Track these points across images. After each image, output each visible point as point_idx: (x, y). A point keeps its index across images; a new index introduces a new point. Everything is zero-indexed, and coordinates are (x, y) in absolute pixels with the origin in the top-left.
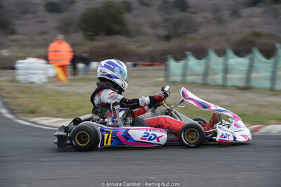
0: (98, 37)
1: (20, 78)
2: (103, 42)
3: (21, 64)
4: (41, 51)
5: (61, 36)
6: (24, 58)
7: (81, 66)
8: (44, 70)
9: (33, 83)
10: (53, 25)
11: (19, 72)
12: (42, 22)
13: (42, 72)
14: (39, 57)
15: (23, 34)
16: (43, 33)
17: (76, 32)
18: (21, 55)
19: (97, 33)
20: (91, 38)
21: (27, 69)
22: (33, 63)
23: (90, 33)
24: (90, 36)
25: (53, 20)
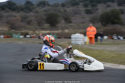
0: (107, 25)
1: (72, 42)
2: (110, 27)
3: (73, 36)
4: (82, 31)
5: (91, 24)
6: (75, 34)
7: (99, 38)
8: (83, 39)
9: (78, 44)
10: (88, 19)
11: (72, 39)
12: (83, 18)
13: (82, 40)
14: (81, 33)
16: (83, 23)
17: (98, 22)
18: (73, 32)
19: (107, 23)
20: (104, 25)
21: (76, 38)
22: (78, 36)
23: (104, 23)
24: (104, 24)
25: (88, 17)
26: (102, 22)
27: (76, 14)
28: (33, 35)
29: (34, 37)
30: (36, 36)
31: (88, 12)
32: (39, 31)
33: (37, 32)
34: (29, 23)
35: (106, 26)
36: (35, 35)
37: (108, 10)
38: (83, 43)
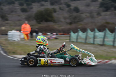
0: (42, 23)
1: (9, 39)
2: (44, 24)
3: (10, 33)
4: (18, 28)
5: (26, 22)
6: (11, 31)
8: (20, 35)
9: (14, 41)
10: (24, 17)
11: (9, 36)
13: (19, 36)
14: (17, 30)
16: (19, 20)
17: (33, 20)
18: (10, 29)
19: (42, 21)
20: (39, 23)
21: (12, 35)
22: (14, 33)
23: (38, 21)
25: (24, 15)
26: (36, 20)
27: (12, 12)
31: (24, 10)
35: (40, 24)
37: (42, 8)
38: (19, 40)
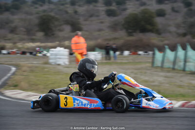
0: (135, 34)
2: (138, 36)
15: (86, 31)
17: (121, 30)
19: (135, 31)
20: (130, 34)
24: (131, 32)
26: (127, 29)
27: (91, 16)
28: (13, 49)
29: (14, 53)
30: (17, 51)
32: (24, 43)
33: (19, 45)
34: (13, 31)
35: (132, 35)
36: (17, 49)
